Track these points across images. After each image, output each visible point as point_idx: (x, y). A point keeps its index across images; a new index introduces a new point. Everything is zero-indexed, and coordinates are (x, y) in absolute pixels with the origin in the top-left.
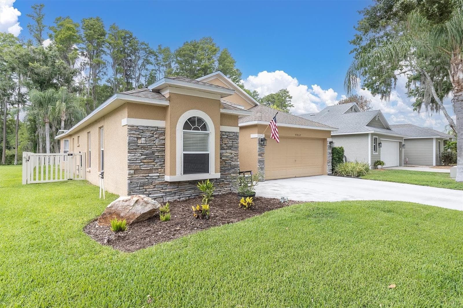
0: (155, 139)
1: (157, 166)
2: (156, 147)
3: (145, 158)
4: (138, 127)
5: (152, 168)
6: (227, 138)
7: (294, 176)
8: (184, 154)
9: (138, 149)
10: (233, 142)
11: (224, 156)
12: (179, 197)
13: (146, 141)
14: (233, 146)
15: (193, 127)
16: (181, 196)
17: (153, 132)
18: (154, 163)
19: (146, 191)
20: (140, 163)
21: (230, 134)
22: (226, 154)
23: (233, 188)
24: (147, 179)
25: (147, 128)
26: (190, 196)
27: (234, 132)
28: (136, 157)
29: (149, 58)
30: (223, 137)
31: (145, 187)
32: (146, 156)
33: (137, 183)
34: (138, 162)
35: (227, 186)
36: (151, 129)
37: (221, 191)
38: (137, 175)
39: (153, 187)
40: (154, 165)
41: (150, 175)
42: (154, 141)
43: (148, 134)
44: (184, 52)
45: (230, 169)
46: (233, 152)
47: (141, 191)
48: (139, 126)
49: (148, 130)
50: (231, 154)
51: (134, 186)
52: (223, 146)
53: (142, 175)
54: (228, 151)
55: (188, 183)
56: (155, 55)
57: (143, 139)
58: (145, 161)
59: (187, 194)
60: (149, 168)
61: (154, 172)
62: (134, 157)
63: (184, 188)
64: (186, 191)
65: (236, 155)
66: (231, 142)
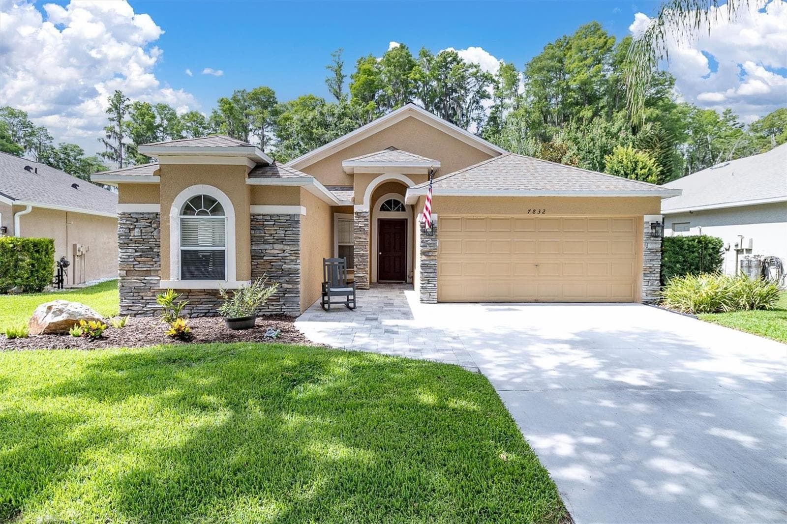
0: (153, 230)
1: (156, 267)
2: (154, 240)
3: (141, 255)
4: (130, 214)
5: (149, 269)
6: (274, 224)
7: (533, 299)
8: (182, 250)
9: (130, 243)
10: (286, 231)
11: (268, 255)
12: (189, 312)
13: (141, 233)
14: (286, 238)
15: (197, 211)
16: (192, 311)
17: (150, 221)
18: (152, 263)
19: (143, 299)
20: (133, 261)
21: (281, 218)
22: (273, 251)
23: (285, 307)
24: (143, 283)
25: (142, 216)
26: (207, 313)
27: (289, 215)
28: (128, 254)
29: (484, 88)
30: (265, 223)
31: (141, 294)
32: (143, 252)
33: (131, 288)
34: (131, 260)
35: (273, 303)
36: (147, 216)
37: (262, 310)
38: (130, 278)
39: (151, 294)
40: (153, 265)
41: (146, 278)
42: (152, 233)
43: (143, 223)
44: (539, 64)
45: (281, 276)
46: (287, 248)
47: (134, 298)
48: (133, 213)
49: (143, 218)
50: (284, 251)
51: (126, 291)
52: (266, 238)
53: (135, 277)
54: (275, 246)
55: (203, 293)
56: (493, 81)
57: (136, 230)
58: (139, 259)
59: (201, 308)
60: (145, 269)
61: (152, 274)
62: (126, 254)
63: (196, 300)
64: (201, 304)
65: (293, 252)
66: (284, 232)
